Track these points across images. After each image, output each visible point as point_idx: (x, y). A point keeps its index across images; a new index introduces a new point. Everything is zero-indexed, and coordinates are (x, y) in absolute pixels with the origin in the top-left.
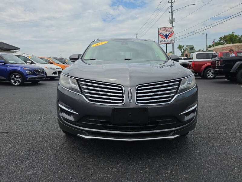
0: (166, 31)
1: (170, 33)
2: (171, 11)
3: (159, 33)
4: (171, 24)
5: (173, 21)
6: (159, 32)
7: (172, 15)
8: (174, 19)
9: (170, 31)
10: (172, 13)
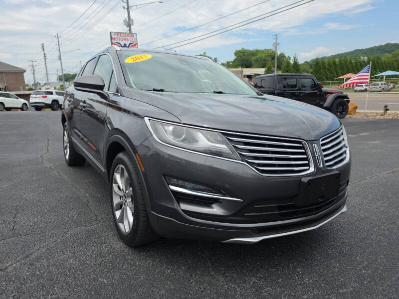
0: (124, 39)
1: (130, 44)
2: (126, 7)
3: (113, 41)
4: (128, 28)
5: (131, 24)
6: (112, 39)
7: (129, 13)
8: (133, 20)
9: (131, 40)
10: (128, 9)
